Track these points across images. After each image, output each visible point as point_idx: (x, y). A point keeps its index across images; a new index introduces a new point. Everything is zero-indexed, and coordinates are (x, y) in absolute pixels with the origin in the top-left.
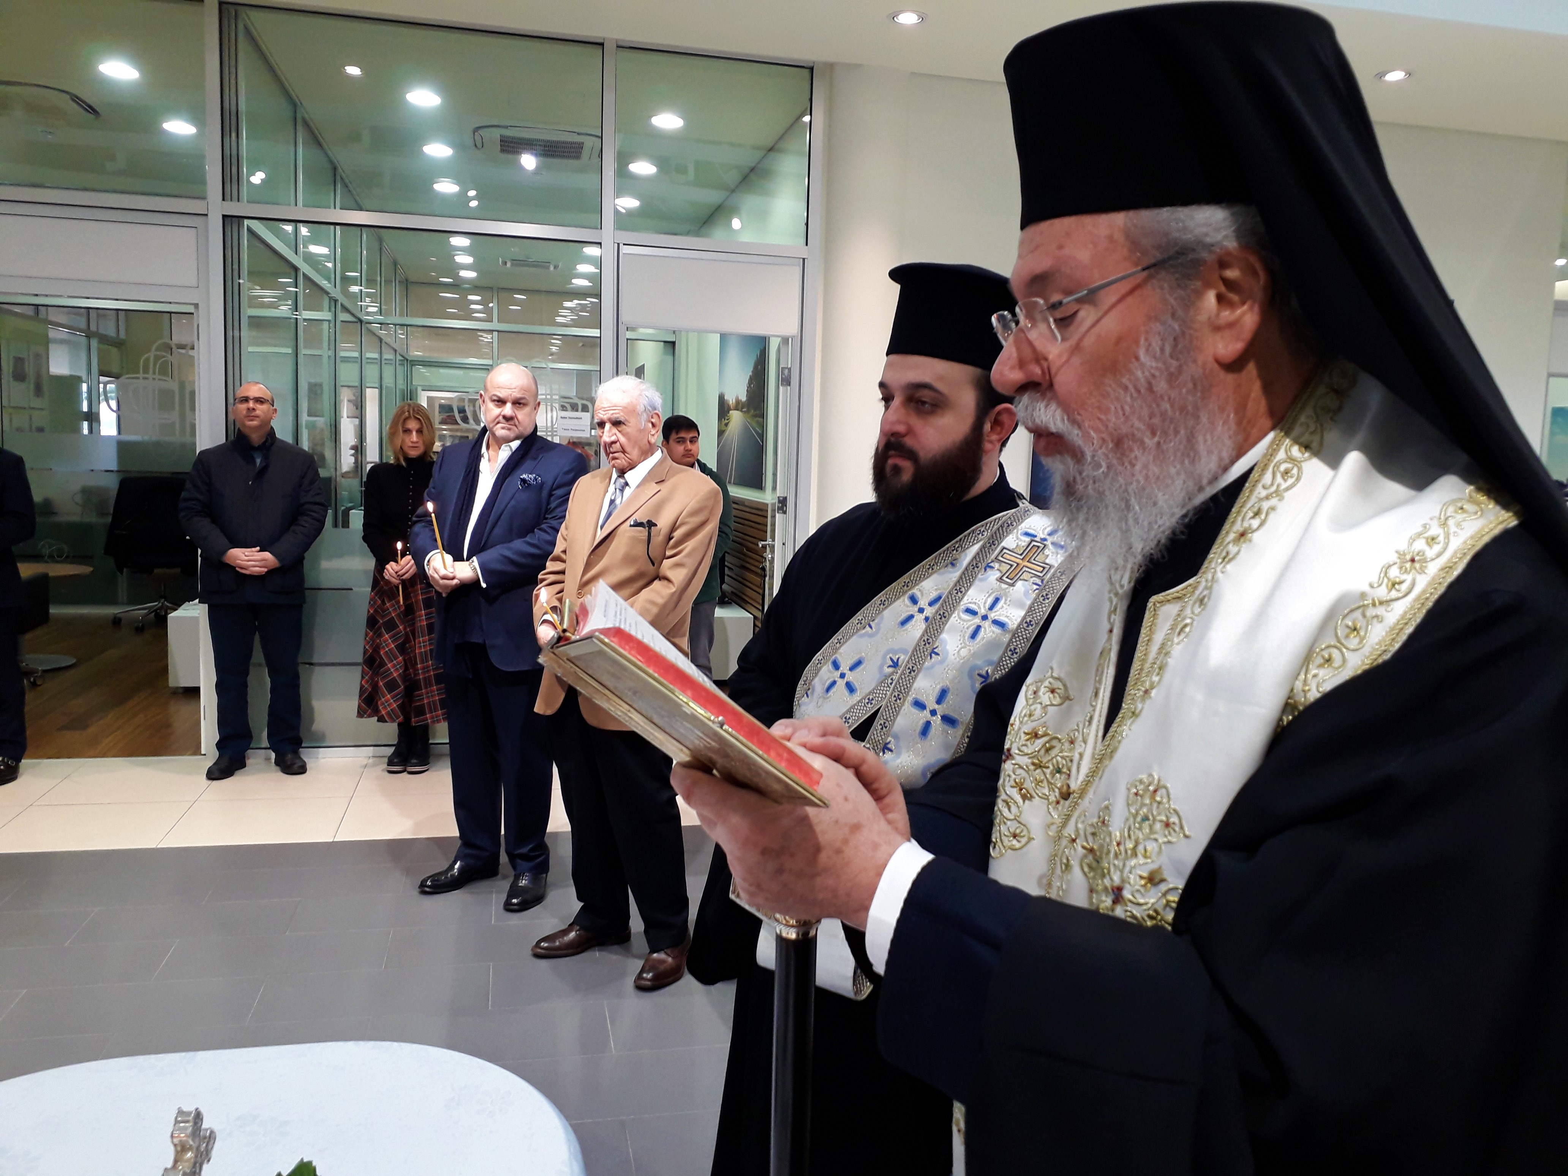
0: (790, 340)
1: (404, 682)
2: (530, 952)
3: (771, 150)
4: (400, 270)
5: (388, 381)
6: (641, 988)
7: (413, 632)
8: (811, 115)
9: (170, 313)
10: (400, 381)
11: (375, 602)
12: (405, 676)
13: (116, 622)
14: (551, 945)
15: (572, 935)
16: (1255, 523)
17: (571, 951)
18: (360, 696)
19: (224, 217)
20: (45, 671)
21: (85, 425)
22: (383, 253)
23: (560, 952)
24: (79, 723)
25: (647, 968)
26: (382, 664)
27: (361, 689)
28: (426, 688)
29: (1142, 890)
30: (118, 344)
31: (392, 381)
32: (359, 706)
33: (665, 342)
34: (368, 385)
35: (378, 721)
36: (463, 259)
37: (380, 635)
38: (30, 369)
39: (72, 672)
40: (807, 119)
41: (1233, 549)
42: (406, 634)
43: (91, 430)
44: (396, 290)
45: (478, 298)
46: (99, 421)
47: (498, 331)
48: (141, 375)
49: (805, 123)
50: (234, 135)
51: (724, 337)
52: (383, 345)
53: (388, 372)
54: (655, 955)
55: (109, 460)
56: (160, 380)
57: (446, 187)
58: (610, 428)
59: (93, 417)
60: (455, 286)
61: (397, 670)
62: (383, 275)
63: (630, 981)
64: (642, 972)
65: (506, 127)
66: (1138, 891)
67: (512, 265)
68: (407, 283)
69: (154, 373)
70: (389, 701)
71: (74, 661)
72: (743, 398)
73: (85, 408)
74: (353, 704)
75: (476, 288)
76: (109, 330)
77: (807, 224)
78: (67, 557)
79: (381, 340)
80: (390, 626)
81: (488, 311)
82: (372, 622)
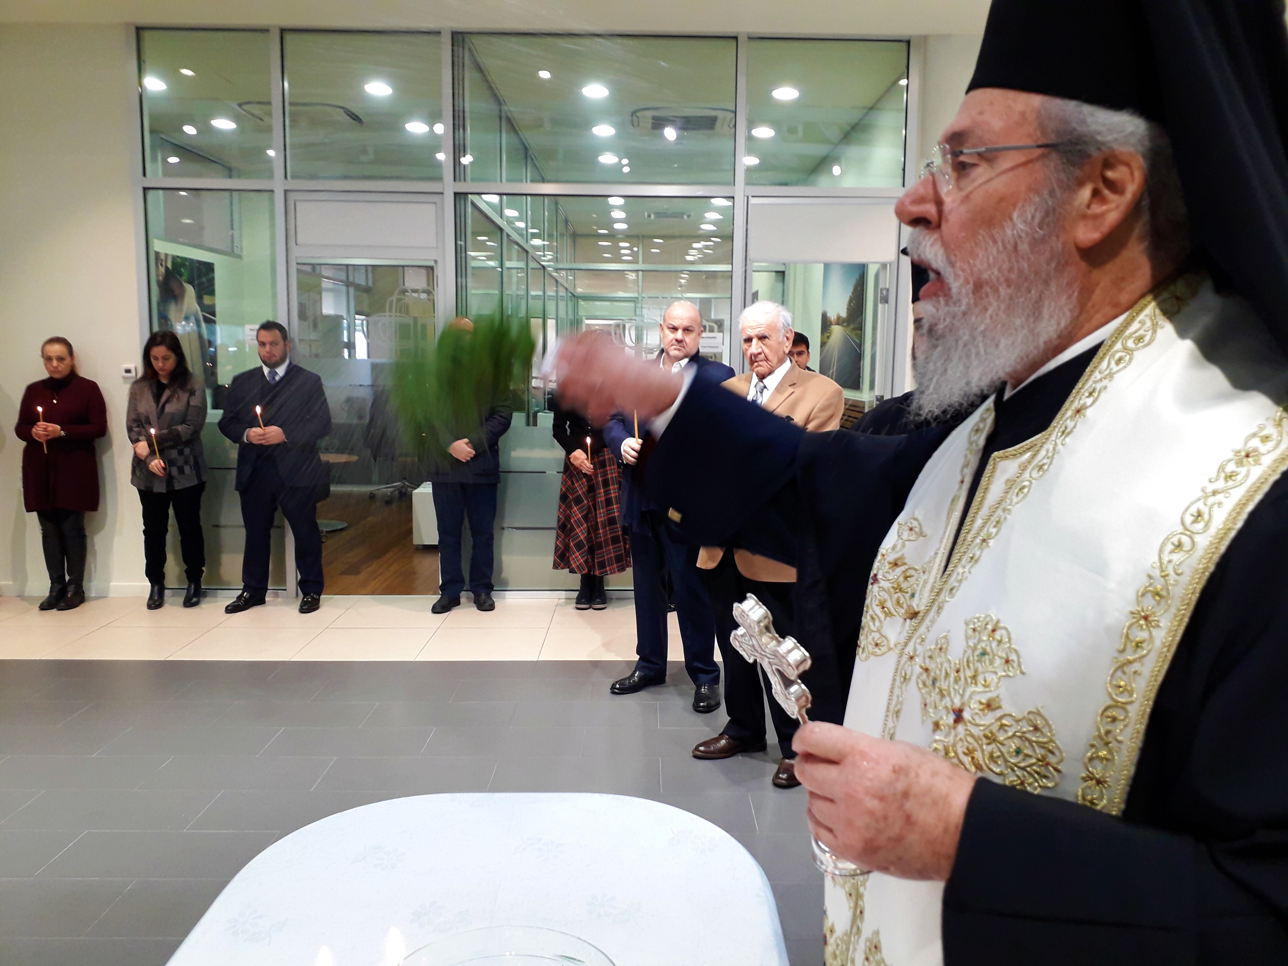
0: (888, 265)
1: (588, 542)
2: (691, 754)
3: (871, 109)
4: (570, 227)
5: (562, 313)
6: (777, 785)
7: (595, 506)
8: (908, 79)
9: (403, 266)
10: (570, 312)
11: (566, 483)
12: (589, 539)
13: (372, 496)
14: (708, 749)
15: (723, 742)
16: (1089, 401)
17: (723, 755)
18: (555, 553)
19: (456, 194)
20: (327, 532)
21: (346, 352)
22: (559, 215)
23: (714, 755)
24: (354, 570)
25: (781, 771)
26: (572, 529)
27: (556, 548)
28: (606, 548)
29: (981, 713)
30: (367, 290)
31: (564, 313)
32: (555, 561)
33: (777, 272)
34: (549, 317)
35: (570, 572)
36: (618, 214)
37: (570, 508)
38: (310, 313)
39: (344, 533)
40: (904, 82)
41: (1070, 424)
42: (589, 507)
43: (350, 356)
44: (568, 241)
45: (627, 245)
46: (355, 348)
47: (642, 271)
48: (387, 314)
49: (902, 86)
50: (461, 130)
51: (827, 266)
52: (559, 285)
53: (562, 305)
54: (787, 760)
55: (364, 377)
56: (400, 316)
57: (608, 159)
58: (757, 342)
59: (351, 346)
60: (612, 236)
61: (583, 534)
62: (559, 230)
63: (769, 779)
64: (778, 772)
65: (657, 109)
66: (976, 714)
67: (656, 217)
68: (575, 236)
69: (396, 312)
70: (577, 558)
71: (346, 525)
72: (844, 314)
73: (346, 340)
74: (550, 559)
75: (628, 236)
76: (361, 280)
77: (904, 170)
78: (338, 449)
79: (557, 281)
80: (578, 501)
81: (634, 255)
82: (564, 498)
